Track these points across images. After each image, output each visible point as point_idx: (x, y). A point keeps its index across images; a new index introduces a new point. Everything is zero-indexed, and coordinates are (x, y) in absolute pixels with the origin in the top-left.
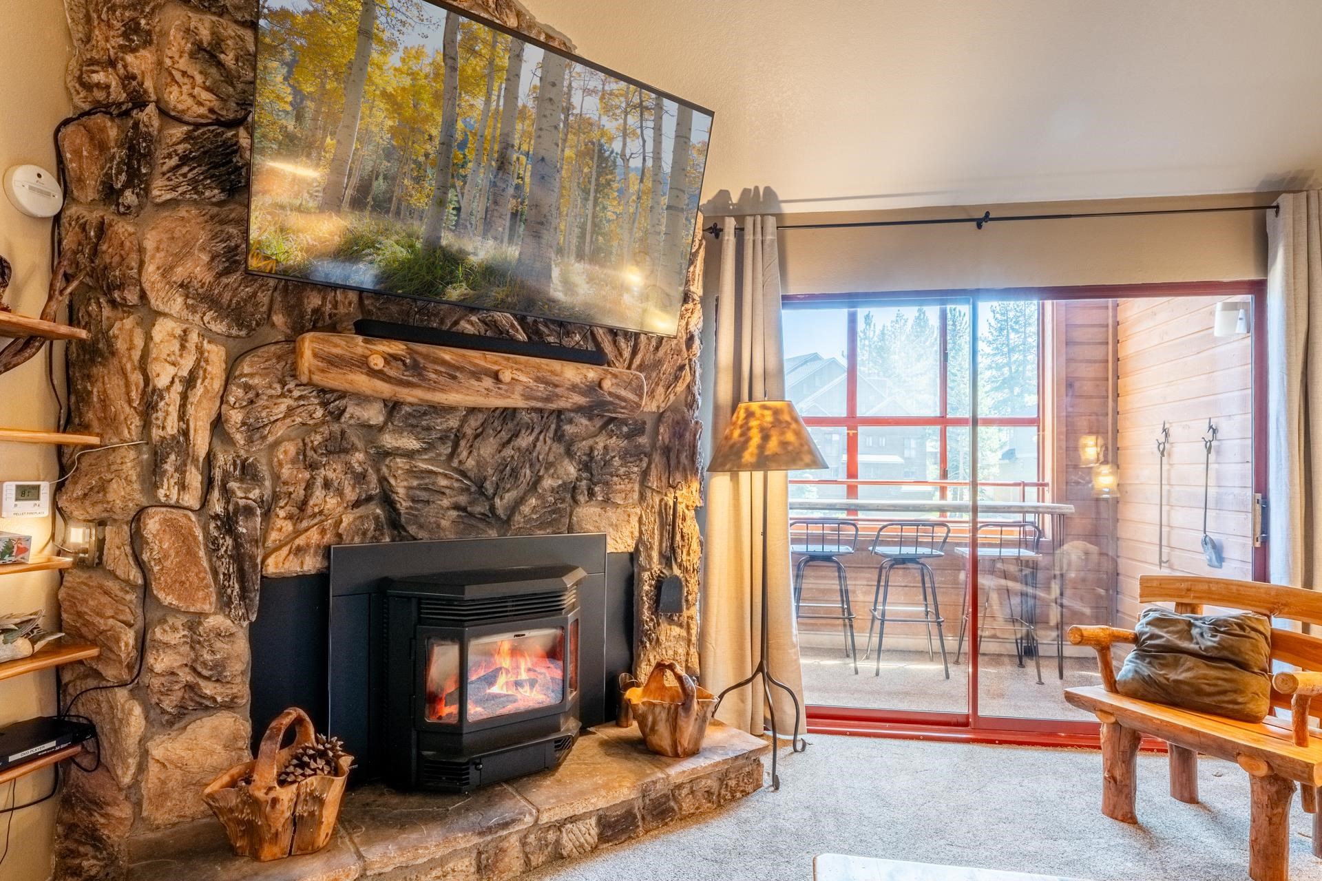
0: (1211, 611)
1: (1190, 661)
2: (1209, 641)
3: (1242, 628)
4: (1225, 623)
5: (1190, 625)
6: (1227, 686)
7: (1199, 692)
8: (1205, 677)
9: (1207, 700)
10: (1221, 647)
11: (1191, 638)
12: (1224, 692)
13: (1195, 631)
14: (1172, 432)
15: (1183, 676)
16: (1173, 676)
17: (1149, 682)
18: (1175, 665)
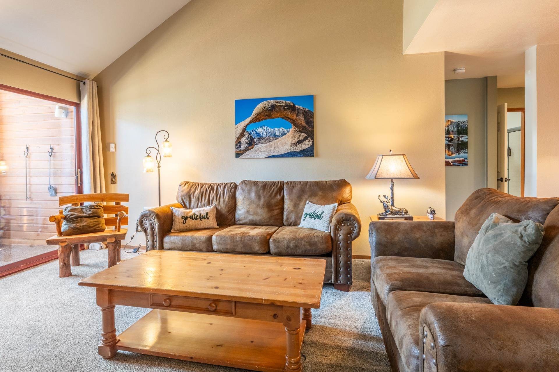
0: (87, 204)
1: (86, 219)
2: (89, 212)
3: (97, 206)
4: (93, 206)
5: (82, 209)
6: (96, 223)
7: (90, 227)
8: (91, 222)
9: (92, 229)
10: (93, 213)
11: (83, 213)
12: (96, 225)
13: (84, 210)
14: (30, 148)
15: (85, 224)
16: (81, 225)
17: (74, 228)
18: (81, 221)
